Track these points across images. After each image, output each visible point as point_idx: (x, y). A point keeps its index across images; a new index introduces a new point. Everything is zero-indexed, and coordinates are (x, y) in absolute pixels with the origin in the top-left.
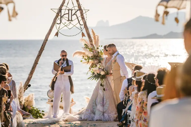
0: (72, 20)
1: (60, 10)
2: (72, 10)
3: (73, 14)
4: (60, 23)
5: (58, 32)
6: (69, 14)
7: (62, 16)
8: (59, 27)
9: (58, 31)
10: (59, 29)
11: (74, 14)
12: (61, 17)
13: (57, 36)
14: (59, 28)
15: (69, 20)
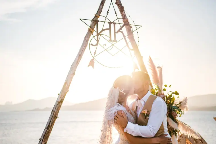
0: (115, 41)
1: (95, 21)
2: (115, 24)
3: (116, 31)
4: (97, 45)
5: (93, 60)
6: (110, 29)
7: (99, 32)
8: (96, 51)
9: (94, 57)
10: (96, 55)
11: (119, 31)
12: (98, 34)
13: (93, 68)
14: (95, 53)
15: (110, 40)
